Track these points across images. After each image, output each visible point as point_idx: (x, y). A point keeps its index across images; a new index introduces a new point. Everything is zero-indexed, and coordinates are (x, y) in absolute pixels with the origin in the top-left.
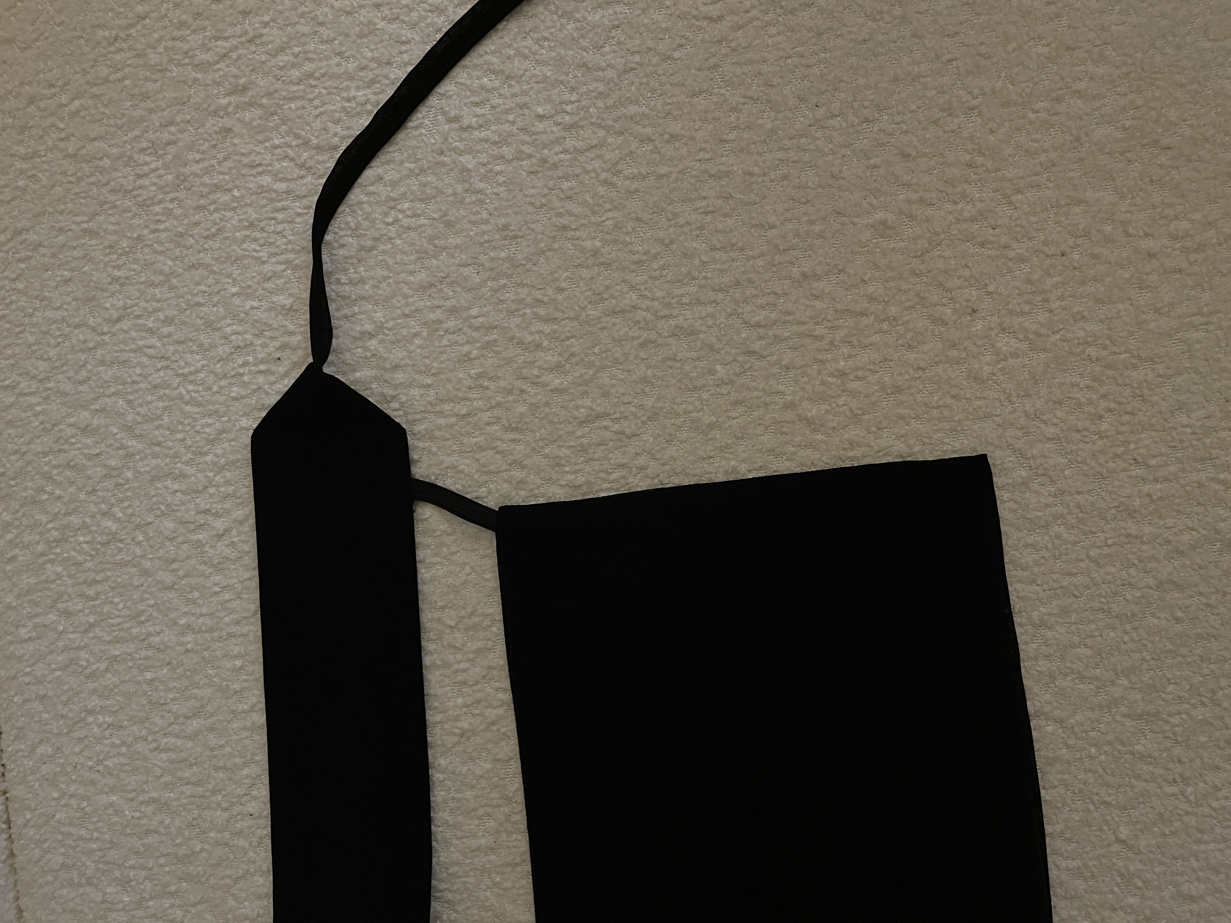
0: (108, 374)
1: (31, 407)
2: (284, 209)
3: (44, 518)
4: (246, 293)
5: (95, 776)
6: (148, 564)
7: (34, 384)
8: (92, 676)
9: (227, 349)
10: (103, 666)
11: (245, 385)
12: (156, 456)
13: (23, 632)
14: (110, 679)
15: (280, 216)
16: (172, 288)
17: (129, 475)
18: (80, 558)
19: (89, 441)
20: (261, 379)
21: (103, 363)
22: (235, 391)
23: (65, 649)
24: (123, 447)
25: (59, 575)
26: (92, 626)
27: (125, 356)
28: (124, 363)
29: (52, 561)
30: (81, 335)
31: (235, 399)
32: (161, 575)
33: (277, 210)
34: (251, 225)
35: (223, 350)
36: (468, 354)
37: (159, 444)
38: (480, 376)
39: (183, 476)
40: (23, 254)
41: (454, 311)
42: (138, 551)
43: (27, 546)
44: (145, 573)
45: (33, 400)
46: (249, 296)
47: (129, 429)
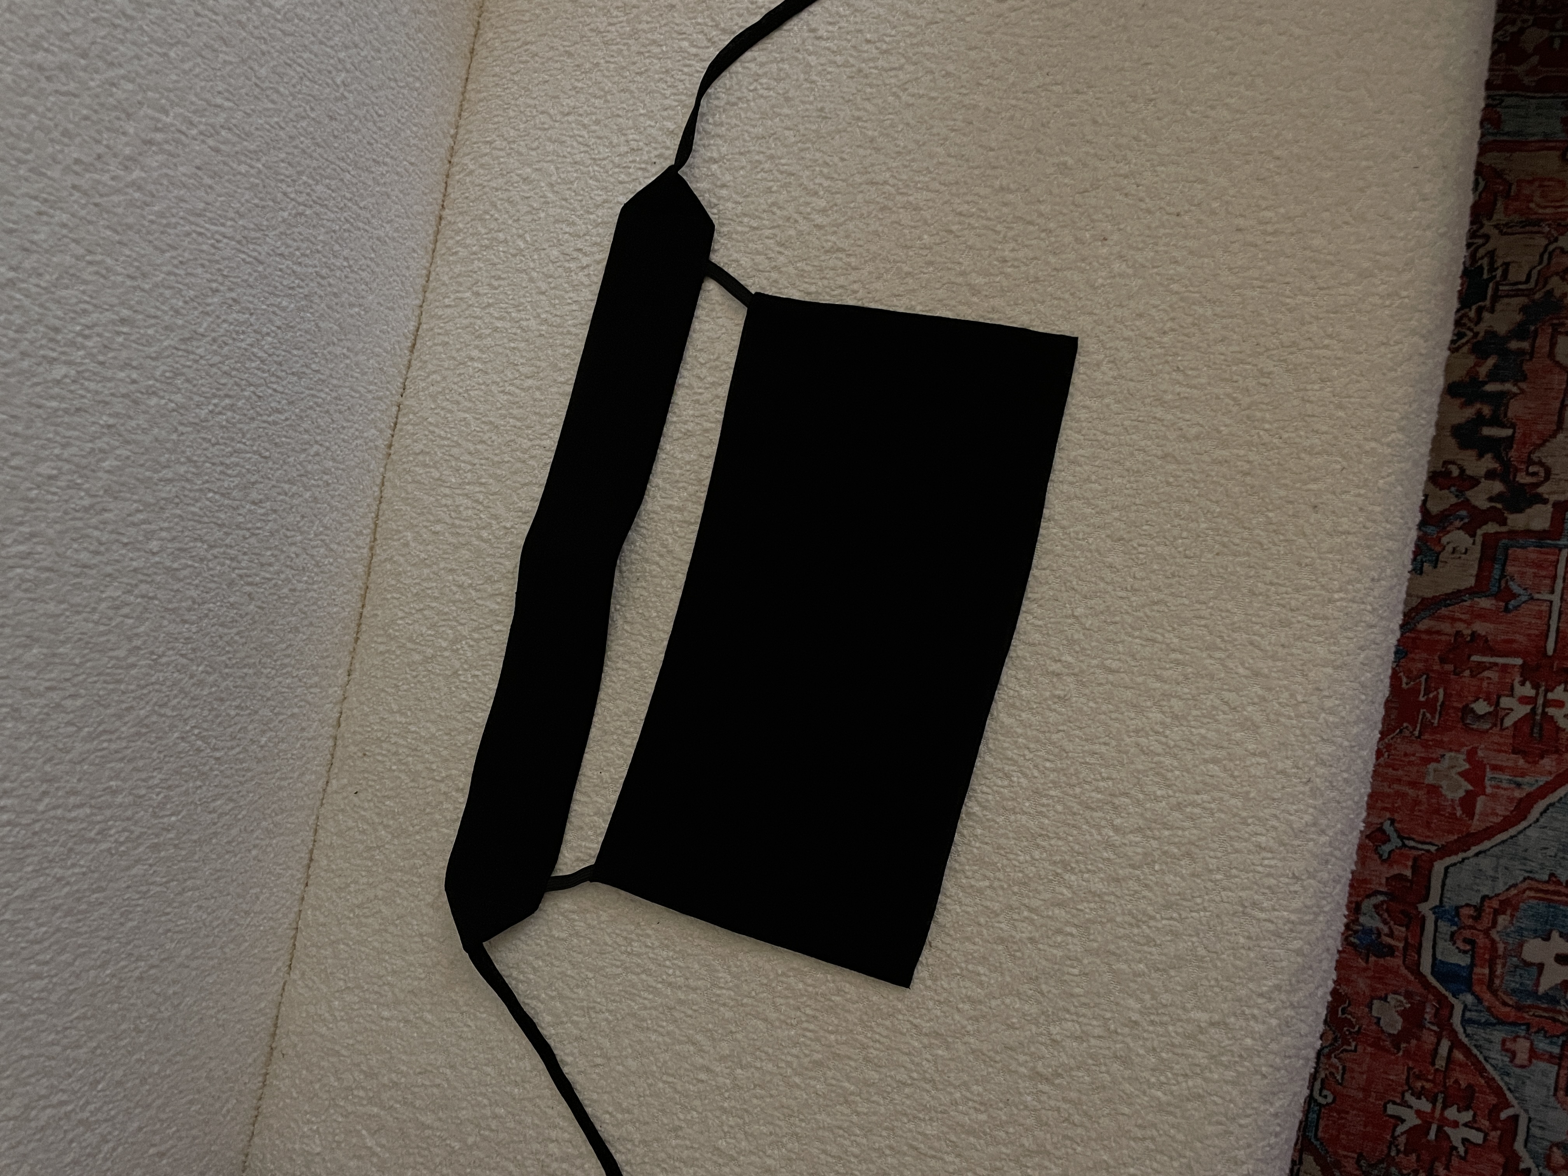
0: (550, 147)
1: (498, 158)
2: (690, 66)
3: (483, 231)
4: (650, 115)
5: (460, 399)
6: (535, 274)
7: (505, 144)
8: (479, 337)
9: (626, 149)
10: (488, 331)
11: (630, 174)
12: (562, 207)
13: (447, 301)
14: (489, 341)
15: (686, 70)
16: (607, 101)
17: (542, 215)
18: (496, 260)
19: (526, 188)
20: (640, 173)
21: (550, 139)
22: (622, 177)
23: (470, 316)
24: (545, 197)
25: (480, 269)
26: (489, 305)
27: (564, 138)
28: (562, 143)
29: (479, 259)
30: (543, 118)
31: (621, 183)
32: (540, 284)
33: (686, 66)
34: (667, 71)
35: (624, 149)
36: (770, 188)
37: (566, 200)
38: (774, 204)
39: (574, 224)
40: (524, 58)
41: (771, 157)
42: (532, 265)
43: (466, 247)
44: (531, 280)
45: (502, 153)
46: (650, 118)
47: (551, 185)
